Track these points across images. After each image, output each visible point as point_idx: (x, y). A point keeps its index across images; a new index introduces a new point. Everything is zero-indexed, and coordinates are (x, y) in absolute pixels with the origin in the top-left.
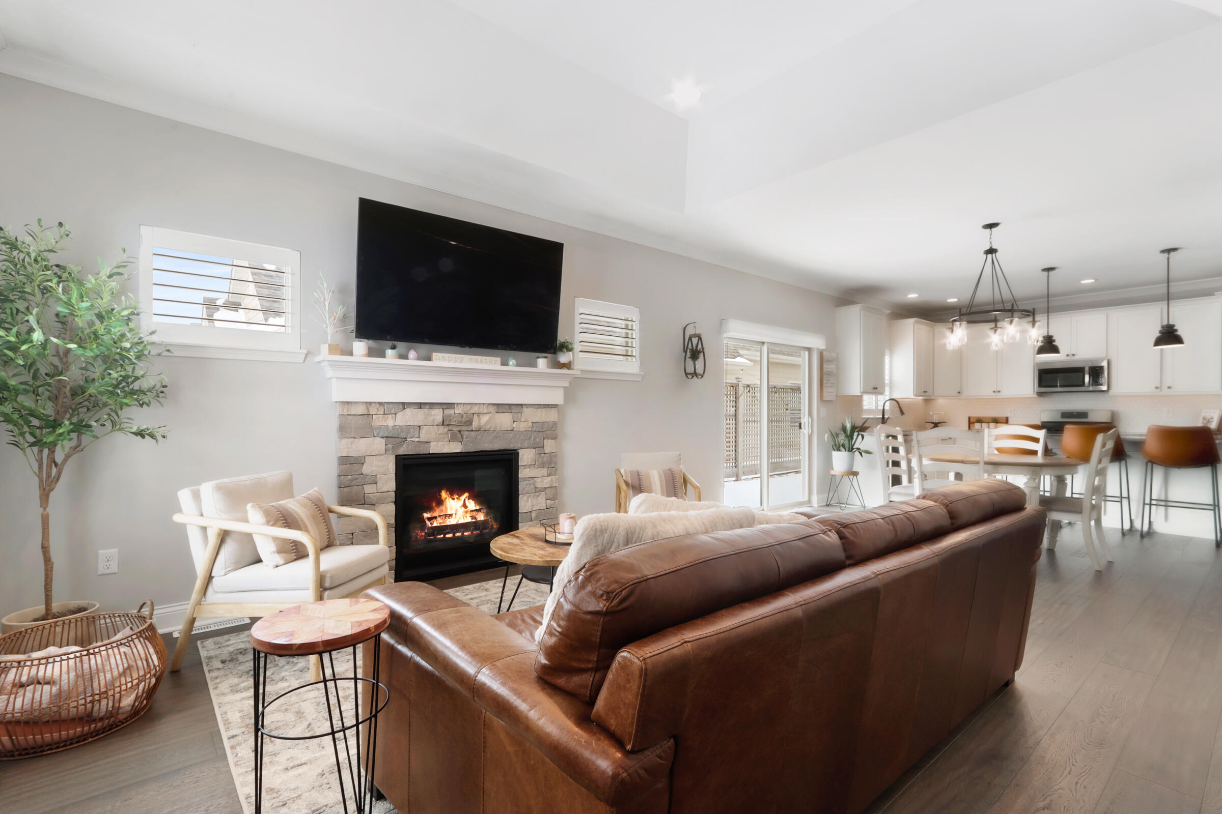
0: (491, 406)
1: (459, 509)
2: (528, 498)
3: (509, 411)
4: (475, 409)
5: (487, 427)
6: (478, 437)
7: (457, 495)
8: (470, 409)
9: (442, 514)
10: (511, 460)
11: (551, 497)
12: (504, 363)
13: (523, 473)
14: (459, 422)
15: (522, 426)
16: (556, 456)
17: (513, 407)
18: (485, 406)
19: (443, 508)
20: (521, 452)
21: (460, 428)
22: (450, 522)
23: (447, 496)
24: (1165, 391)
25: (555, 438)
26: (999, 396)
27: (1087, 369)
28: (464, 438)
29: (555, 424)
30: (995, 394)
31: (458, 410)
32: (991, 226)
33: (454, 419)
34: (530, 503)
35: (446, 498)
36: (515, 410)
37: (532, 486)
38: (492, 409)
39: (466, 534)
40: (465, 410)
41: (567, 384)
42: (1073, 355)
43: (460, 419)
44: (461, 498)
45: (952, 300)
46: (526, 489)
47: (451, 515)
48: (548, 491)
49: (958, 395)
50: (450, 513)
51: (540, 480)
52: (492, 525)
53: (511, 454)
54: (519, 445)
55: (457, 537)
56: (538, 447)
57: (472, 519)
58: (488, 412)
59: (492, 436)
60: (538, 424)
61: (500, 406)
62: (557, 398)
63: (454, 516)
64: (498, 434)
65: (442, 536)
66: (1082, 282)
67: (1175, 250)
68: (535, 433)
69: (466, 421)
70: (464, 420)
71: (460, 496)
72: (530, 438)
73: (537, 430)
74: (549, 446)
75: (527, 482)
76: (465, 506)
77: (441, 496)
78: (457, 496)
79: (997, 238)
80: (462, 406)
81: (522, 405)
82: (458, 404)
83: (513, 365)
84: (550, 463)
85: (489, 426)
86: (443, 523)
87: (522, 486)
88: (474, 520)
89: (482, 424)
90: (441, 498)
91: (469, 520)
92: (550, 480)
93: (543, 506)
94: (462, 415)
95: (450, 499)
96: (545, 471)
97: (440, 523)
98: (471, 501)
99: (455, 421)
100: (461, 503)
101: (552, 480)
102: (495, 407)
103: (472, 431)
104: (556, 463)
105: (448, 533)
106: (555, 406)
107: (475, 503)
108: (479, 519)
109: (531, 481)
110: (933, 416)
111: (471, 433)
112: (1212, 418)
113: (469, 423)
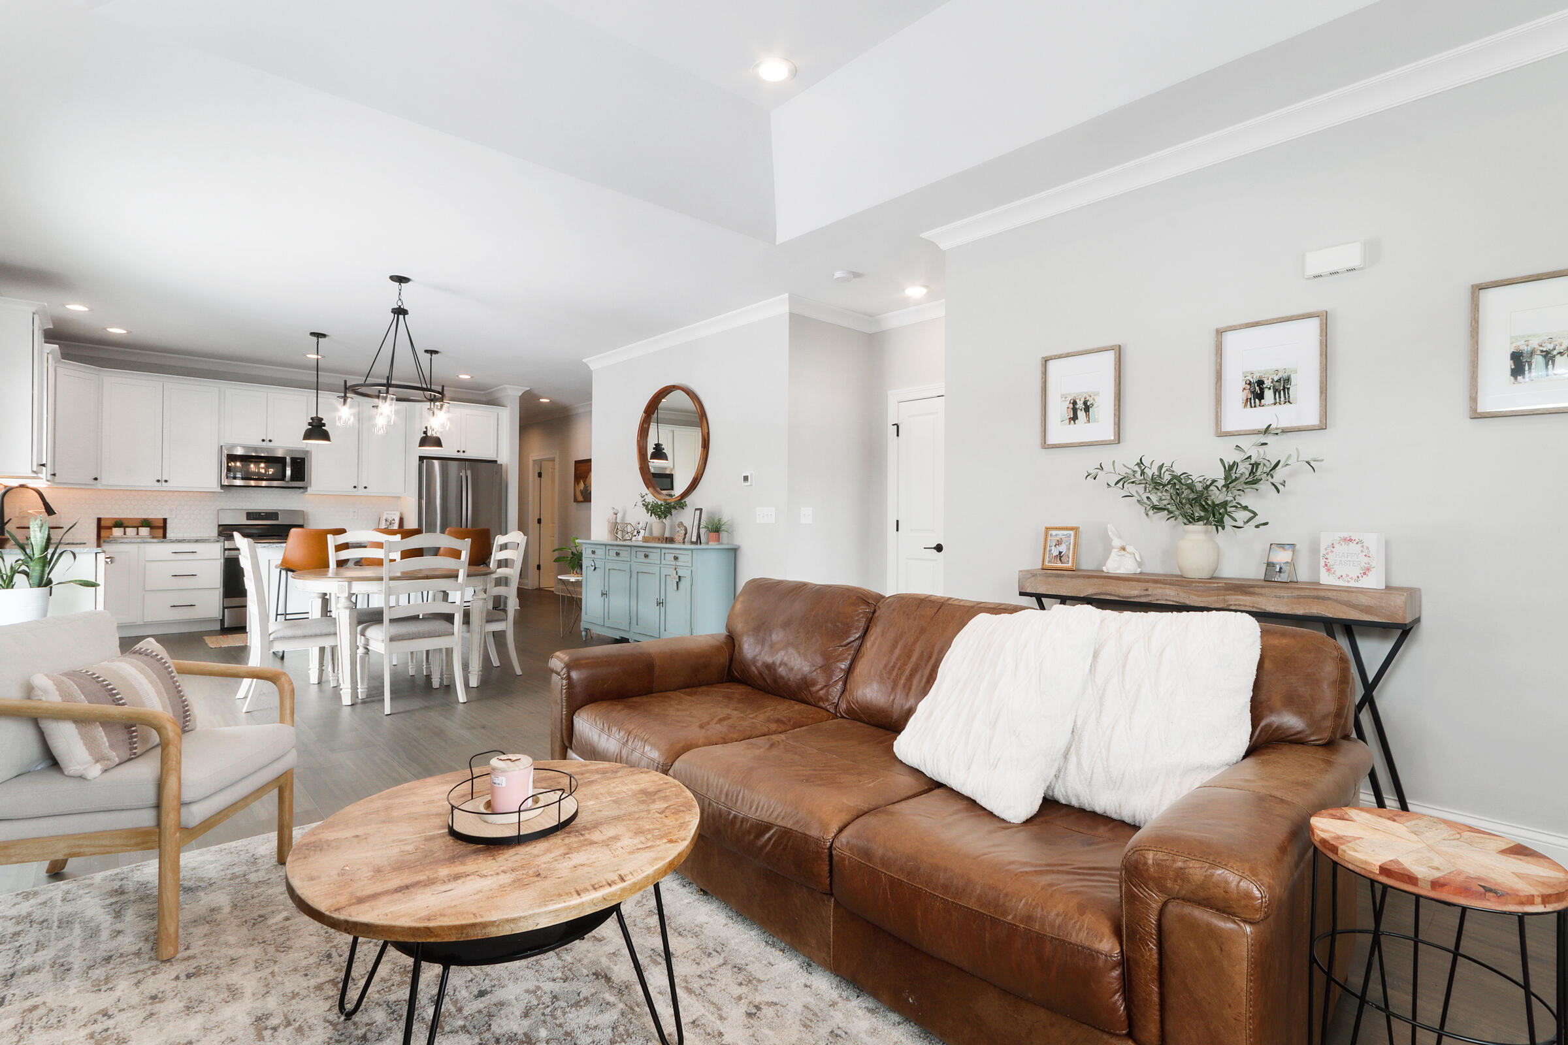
24: (361, 491)
26: (165, 487)
27: (288, 460)
30: (159, 484)
32: (401, 280)
42: (270, 441)
45: (117, 331)
49: (92, 482)
66: (308, 356)
67: (436, 352)
112: (394, 520)
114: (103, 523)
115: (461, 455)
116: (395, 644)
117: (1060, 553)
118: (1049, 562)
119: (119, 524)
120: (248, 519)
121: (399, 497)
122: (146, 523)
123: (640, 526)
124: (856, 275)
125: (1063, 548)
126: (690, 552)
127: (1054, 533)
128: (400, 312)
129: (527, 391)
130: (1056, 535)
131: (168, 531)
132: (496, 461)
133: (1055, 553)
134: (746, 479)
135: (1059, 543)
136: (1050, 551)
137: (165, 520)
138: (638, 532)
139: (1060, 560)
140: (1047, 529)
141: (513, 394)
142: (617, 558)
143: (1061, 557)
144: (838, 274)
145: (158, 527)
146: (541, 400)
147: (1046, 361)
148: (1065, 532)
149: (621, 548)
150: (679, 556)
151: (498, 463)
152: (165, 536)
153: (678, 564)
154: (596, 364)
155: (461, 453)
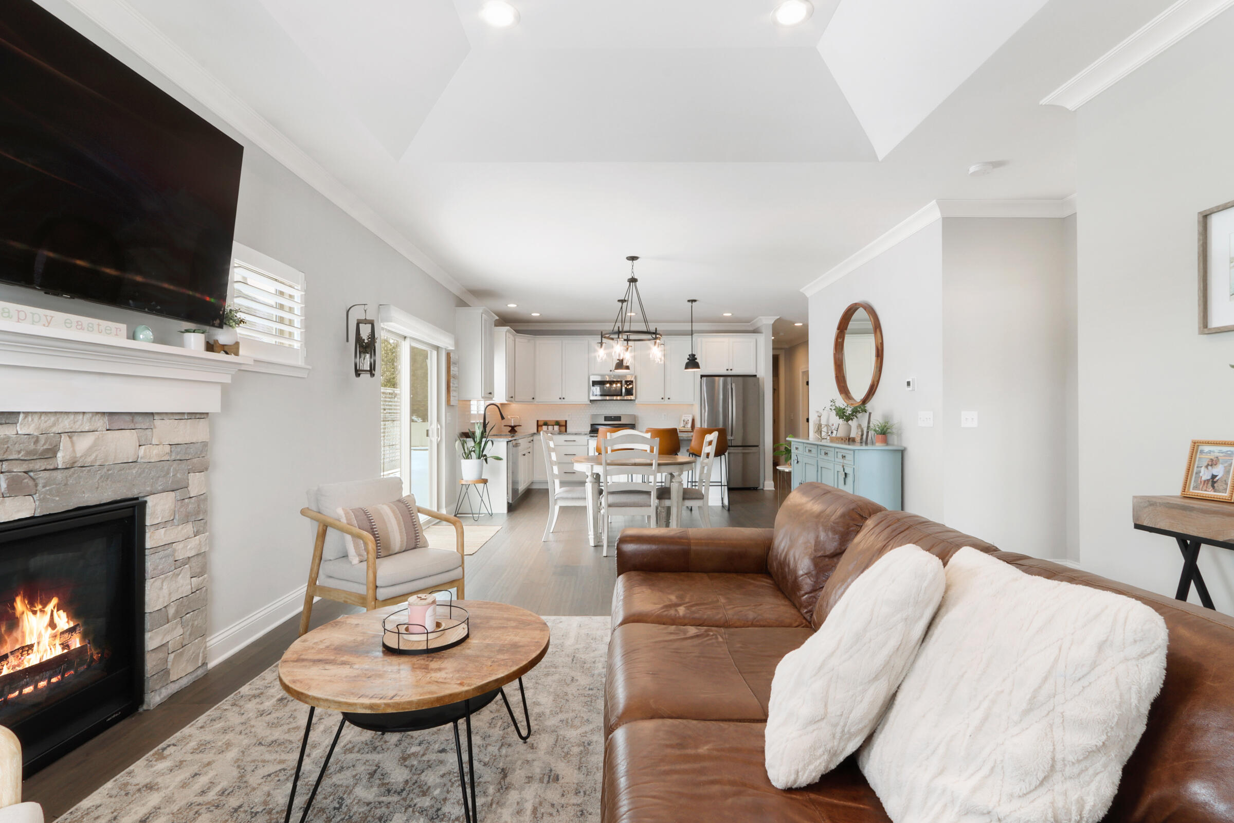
0: (97, 417)
1: (43, 632)
2: (162, 583)
3: (132, 426)
4: (65, 424)
5: (89, 460)
6: (71, 481)
7: (42, 603)
8: (54, 424)
9: (17, 647)
10: (132, 518)
11: (198, 570)
12: (133, 336)
13: (151, 540)
14: (28, 453)
15: (154, 453)
16: (206, 500)
17: (138, 419)
18: (87, 416)
19: (17, 634)
20: (151, 502)
21: (31, 466)
22: (29, 661)
23: (25, 609)
25: (203, 469)
26: (564, 402)
27: (623, 382)
28: (40, 487)
29: (205, 444)
30: (561, 400)
31: (23, 428)
32: (633, 258)
33: (17, 447)
34: (165, 590)
35: (23, 613)
36: (142, 423)
37: (171, 559)
38: (101, 423)
39: (54, 680)
40: (44, 426)
41: (227, 379)
43: (32, 447)
44: (46, 609)
46: (160, 567)
47: (31, 647)
48: (193, 562)
49: (532, 400)
50: (29, 643)
51: (180, 546)
52: (92, 655)
53: (133, 507)
54: (148, 489)
55: (42, 689)
56: (179, 487)
57: (63, 649)
58: (92, 428)
59: (98, 477)
60: (179, 448)
61: (116, 417)
62: (209, 401)
63: (35, 648)
64: (108, 471)
65: (17, 693)
67: (695, 301)
68: (175, 464)
69: (47, 450)
70: (41, 447)
71: (45, 605)
72: (168, 473)
73: (178, 458)
74: (196, 483)
75: (162, 554)
76: (52, 624)
77: (14, 608)
78: (40, 607)
79: (638, 269)
80: (36, 418)
81: (152, 414)
82: (27, 414)
83: (146, 340)
84: (198, 513)
85: (93, 457)
86: (19, 665)
87: (151, 563)
88: (66, 651)
89: (78, 455)
90: (14, 614)
91: (58, 651)
92: (197, 542)
93: (186, 590)
94: (37, 437)
95: (30, 614)
96: (189, 529)
97: (14, 667)
98: (61, 612)
99: (19, 452)
100: (47, 618)
101: (200, 544)
102: (106, 418)
103: (56, 469)
104: (205, 512)
105: (27, 685)
106: (202, 416)
107: (68, 617)
108: (72, 648)
109: (169, 551)
110: (511, 420)
111: (54, 473)
112: (689, 421)
113: (52, 452)
114: (539, 424)
115: (729, 373)
116: (611, 508)
117: (1214, 477)
118: (1195, 488)
119: (546, 424)
120: (605, 420)
121: (692, 405)
122: (558, 423)
123: (833, 428)
124: (997, 164)
125: (1219, 471)
126: (852, 452)
127: (1206, 448)
128: (633, 280)
129: (778, 319)
130: (1210, 452)
131: (568, 427)
132: (755, 376)
133: (1205, 475)
134: (909, 384)
135: (1213, 463)
136: (1198, 473)
137: (566, 421)
138: (832, 433)
139: (1213, 487)
140: (1196, 445)
141: (767, 321)
142: (809, 454)
143: (1213, 483)
144: (972, 169)
145: (562, 426)
146: (796, 324)
147: (1205, 217)
148: (1225, 449)
149: (813, 446)
150: (847, 456)
151: (758, 377)
152: (566, 431)
153: (845, 462)
154: (810, 291)
155: (730, 371)
